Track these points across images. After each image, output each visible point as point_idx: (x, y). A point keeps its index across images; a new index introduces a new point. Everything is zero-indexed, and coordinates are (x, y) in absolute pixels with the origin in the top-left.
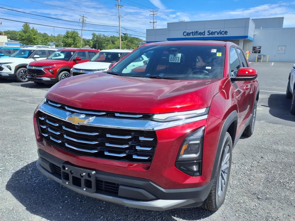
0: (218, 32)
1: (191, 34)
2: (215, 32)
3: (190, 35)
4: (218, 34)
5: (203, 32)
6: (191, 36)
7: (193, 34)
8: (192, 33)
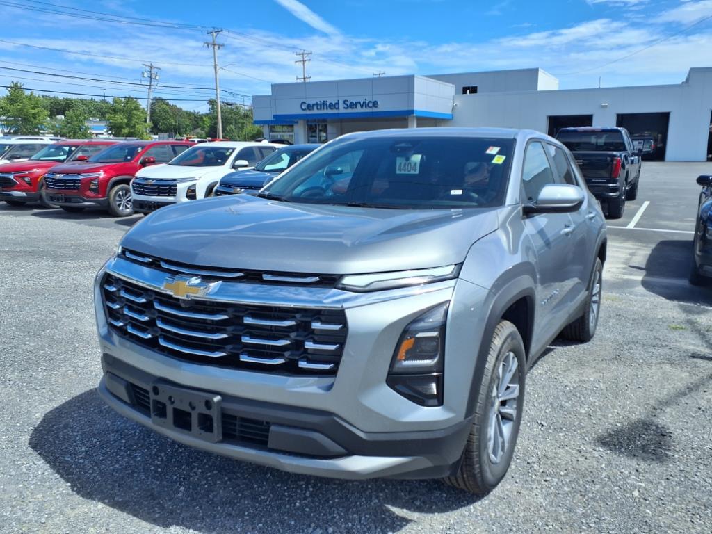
0: (362, 103)
1: (315, 107)
2: (357, 103)
3: (313, 109)
4: (362, 107)
5: (336, 104)
6: (315, 111)
7: (319, 107)
8: (317, 104)
